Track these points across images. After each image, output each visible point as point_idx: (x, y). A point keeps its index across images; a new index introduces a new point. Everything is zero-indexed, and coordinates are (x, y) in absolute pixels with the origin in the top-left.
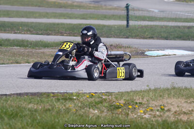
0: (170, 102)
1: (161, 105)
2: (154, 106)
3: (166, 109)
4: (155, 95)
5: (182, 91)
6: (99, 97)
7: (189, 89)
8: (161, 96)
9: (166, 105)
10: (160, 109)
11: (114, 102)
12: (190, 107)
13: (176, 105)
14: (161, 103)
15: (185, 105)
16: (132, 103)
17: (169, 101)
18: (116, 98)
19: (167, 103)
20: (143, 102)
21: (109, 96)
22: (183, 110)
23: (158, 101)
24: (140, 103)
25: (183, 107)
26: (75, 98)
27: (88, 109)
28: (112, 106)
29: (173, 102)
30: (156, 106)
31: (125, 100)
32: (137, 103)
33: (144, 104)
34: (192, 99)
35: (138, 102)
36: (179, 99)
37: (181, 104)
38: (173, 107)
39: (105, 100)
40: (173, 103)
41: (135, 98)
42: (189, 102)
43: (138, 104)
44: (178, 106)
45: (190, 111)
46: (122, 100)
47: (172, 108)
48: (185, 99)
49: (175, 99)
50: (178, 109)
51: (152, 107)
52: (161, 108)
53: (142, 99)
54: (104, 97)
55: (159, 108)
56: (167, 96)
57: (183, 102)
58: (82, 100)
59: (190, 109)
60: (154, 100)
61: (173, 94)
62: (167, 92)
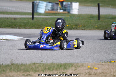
0: (11, 75)
5: (20, 66)
7: (24, 65)
8: (4, 71)
23: (2, 75)
29: (14, 75)
36: (18, 73)
42: (26, 74)
48: (23, 73)
49: (15, 73)
56: (8, 70)
61: (13, 68)
62: (8, 67)
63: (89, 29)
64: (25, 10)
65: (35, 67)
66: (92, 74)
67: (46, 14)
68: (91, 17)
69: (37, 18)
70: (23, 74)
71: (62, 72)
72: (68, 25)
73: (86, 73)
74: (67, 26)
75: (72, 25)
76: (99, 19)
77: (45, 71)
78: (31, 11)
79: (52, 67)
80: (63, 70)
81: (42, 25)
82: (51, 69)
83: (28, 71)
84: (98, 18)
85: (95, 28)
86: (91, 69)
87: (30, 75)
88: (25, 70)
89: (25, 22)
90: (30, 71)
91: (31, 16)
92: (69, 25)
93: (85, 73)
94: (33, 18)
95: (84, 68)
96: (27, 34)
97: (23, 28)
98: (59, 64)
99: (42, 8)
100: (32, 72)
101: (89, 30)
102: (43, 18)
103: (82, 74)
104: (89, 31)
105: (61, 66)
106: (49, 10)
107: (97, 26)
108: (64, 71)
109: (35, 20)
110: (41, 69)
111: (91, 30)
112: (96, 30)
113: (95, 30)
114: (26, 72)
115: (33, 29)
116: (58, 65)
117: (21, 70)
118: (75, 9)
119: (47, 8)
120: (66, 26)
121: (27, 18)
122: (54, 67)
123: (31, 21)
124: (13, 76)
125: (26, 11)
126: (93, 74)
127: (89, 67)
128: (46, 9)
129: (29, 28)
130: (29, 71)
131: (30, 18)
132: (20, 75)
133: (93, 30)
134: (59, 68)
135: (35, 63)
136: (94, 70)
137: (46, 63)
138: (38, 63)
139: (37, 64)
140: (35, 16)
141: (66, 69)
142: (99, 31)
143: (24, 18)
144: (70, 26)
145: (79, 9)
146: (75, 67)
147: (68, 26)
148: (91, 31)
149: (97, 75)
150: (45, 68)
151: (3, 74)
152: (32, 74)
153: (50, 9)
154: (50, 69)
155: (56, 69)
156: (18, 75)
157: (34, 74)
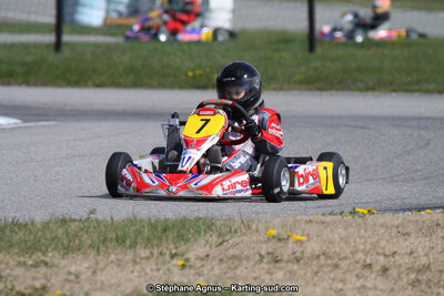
5: (7, 231)
7: (26, 225)
12: (34, 279)
15: (19, 271)
22: (17, 288)
25: (16, 278)
34: (40, 254)
37: (7, 271)
42: (30, 262)
45: (36, 290)
57: (12, 263)
59: (38, 285)
63: (273, 86)
64: (29, 13)
65: (67, 234)
66: (285, 258)
67: (108, 28)
68: (283, 39)
69: (73, 46)
70: (22, 259)
71: (168, 253)
72: (193, 71)
73: (262, 257)
74: (190, 74)
75: (208, 70)
76: (312, 48)
77: (102, 249)
78: (50, 19)
79: (132, 235)
80: (172, 246)
81: (94, 71)
82: (128, 243)
83: (41, 250)
84: (306, 46)
85: (296, 83)
86: (280, 240)
87: (46, 264)
88: (29, 244)
89: (28, 58)
90: (47, 250)
91: (50, 38)
92: (197, 72)
93: (257, 257)
94: (58, 45)
95: (255, 238)
96: (37, 108)
97: (20, 84)
98: (157, 221)
99: (91, 7)
100: (56, 253)
101: (275, 89)
102: (97, 45)
103: (248, 258)
104: (274, 93)
105: (165, 230)
106: (120, 14)
107: (302, 77)
108: (176, 248)
109: (66, 52)
110: (89, 242)
111: (280, 89)
112: (299, 90)
113: (295, 92)
114: (33, 253)
115: (59, 86)
116: (153, 226)
117: (12, 246)
118: (222, 9)
119: (112, 6)
120: (186, 75)
121: (37, 46)
122: (139, 232)
123: (51, 57)
125: (33, 18)
126: (288, 261)
127: (274, 232)
128: (107, 12)
129: (45, 84)
130: (43, 248)
131: (48, 46)
132: (7, 264)
133: (289, 89)
134: (160, 239)
135: (68, 218)
136: (290, 244)
137: (109, 219)
138: (78, 217)
139: (75, 220)
140: (66, 38)
141: (187, 241)
142: (310, 93)
143: (26, 46)
144: (201, 75)
145: (234, 11)
146: (220, 235)
147: (194, 77)
148: (281, 93)
149: (302, 261)
150: (105, 239)
152: (56, 261)
153: (122, 8)
154: (124, 242)
155: (148, 242)
157: (64, 262)
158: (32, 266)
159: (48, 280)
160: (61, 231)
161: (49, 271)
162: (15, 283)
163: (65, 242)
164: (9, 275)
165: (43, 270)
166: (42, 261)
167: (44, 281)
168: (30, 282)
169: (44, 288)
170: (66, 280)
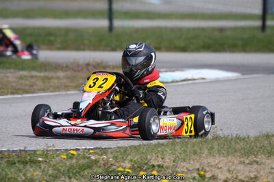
0: (213, 164)
1: (198, 170)
2: (186, 171)
3: (208, 175)
4: (185, 151)
5: (233, 143)
6: (84, 157)
7: (244, 139)
8: (195, 153)
9: (208, 169)
10: (197, 176)
11: (112, 165)
12: (250, 172)
13: (225, 169)
14: (198, 166)
15: (241, 167)
16: (146, 166)
17: (211, 160)
18: (115, 158)
19: (209, 165)
20: (165, 165)
21: (101, 155)
22: (240, 178)
23: (192, 162)
24: (159, 166)
25: (238, 171)
26: (40, 159)
27: (67, 180)
28: (111, 172)
29: (219, 162)
30: (189, 170)
31: (131, 161)
32: (153, 166)
33: (167, 168)
34: (253, 156)
35: (156, 163)
36: (230, 158)
37: (233, 167)
38: (221, 172)
39: (96, 162)
40: (220, 166)
41: (149, 157)
42: (247, 162)
43: (156, 167)
44: (229, 171)
45: (251, 178)
46: (126, 162)
47: (219, 174)
48: (240, 157)
49: (222, 158)
50: (230, 176)
51: (183, 172)
52: (199, 174)
53: (162, 159)
54: (93, 158)
55: (195, 175)
56: (206, 152)
57: (236, 162)
58: (53, 162)
59: (252, 175)
60: (184, 160)
61: (216, 147)
62: (205, 146)
65: (270, 144)
70: (242, 159)
83: (253, 154)
87: (257, 162)
88: (246, 150)
90: (257, 154)
100: (263, 156)
114: (249, 156)
117: (236, 151)
124: (216, 165)
130: (255, 153)
132: (233, 163)
151: (193, 160)
152: (263, 161)
156: (230, 164)
157: (268, 161)
158: (248, 164)
159: (259, 172)
160: (266, 142)
161: (259, 167)
162: (239, 175)
163: (269, 149)
164: (234, 169)
165: (255, 166)
166: (255, 161)
167: (256, 173)
168: (247, 174)
169: (256, 177)
170: (270, 172)
